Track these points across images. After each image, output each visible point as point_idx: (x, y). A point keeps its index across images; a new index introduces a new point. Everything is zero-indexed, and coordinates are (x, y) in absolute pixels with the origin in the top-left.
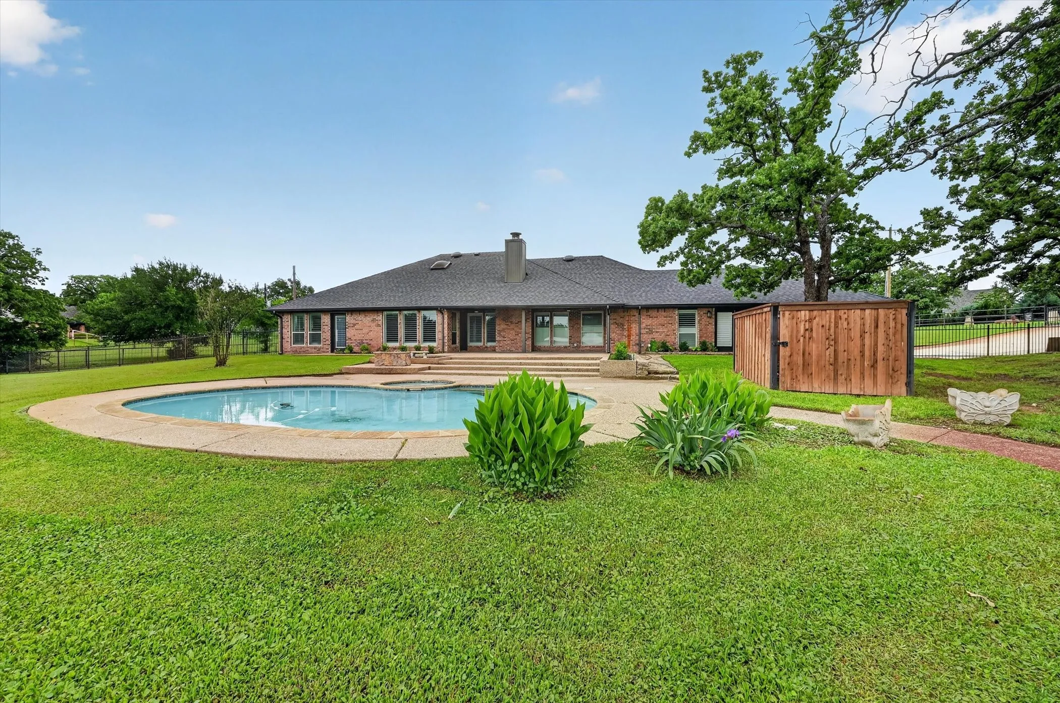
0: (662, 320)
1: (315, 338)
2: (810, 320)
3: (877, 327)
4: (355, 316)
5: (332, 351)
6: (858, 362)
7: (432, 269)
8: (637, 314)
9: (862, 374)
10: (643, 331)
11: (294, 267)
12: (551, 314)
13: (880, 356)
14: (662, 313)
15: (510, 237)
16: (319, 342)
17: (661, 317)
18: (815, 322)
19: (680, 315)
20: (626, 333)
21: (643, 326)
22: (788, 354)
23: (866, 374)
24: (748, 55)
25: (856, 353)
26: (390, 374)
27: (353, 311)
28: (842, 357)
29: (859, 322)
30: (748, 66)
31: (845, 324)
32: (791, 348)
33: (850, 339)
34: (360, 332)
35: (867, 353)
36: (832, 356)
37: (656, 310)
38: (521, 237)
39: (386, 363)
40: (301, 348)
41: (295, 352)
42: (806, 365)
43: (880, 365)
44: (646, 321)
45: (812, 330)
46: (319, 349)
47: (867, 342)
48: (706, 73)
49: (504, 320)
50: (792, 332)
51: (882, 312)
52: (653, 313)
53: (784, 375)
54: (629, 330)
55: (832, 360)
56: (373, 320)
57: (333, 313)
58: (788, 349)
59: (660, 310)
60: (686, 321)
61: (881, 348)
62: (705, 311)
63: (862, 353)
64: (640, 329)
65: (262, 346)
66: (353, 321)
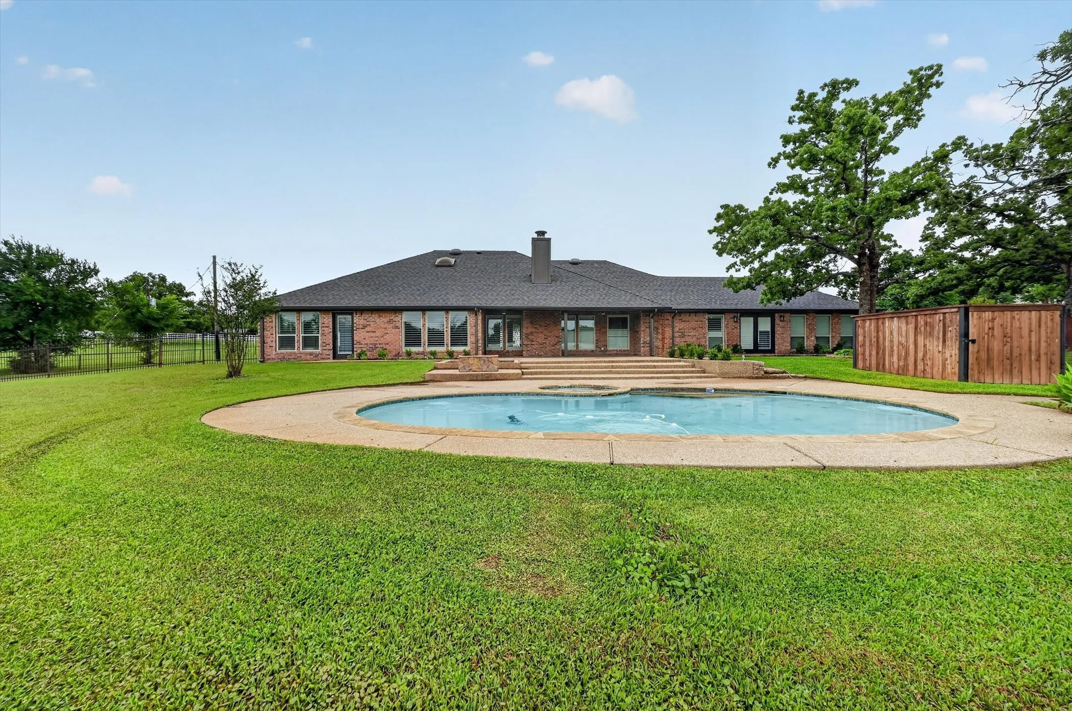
0: (694, 324)
1: (310, 342)
2: (993, 319)
3: (1040, 326)
4: (366, 316)
5: (334, 358)
6: (1027, 357)
7: (437, 266)
8: (670, 319)
9: (1030, 366)
10: (676, 335)
11: (214, 257)
12: (577, 318)
13: (1043, 350)
14: (693, 316)
15: (536, 236)
16: (316, 346)
17: (693, 322)
18: (996, 321)
19: (709, 319)
20: (660, 337)
21: (677, 329)
22: (976, 350)
23: (1033, 366)
24: (846, 81)
25: (1026, 348)
26: (488, 380)
27: (362, 310)
28: (1016, 353)
29: (1027, 321)
30: (842, 91)
31: (1018, 323)
32: (979, 345)
33: (1021, 337)
34: (373, 335)
35: (1033, 348)
36: (1009, 351)
37: (688, 314)
38: (546, 236)
39: (474, 368)
40: (291, 354)
41: (283, 359)
42: (989, 360)
43: (1043, 358)
44: (678, 325)
45: (993, 329)
46: (317, 355)
47: (1033, 339)
48: (801, 92)
49: (532, 323)
50: (979, 329)
51: (1043, 313)
52: (685, 317)
53: (972, 369)
54: (663, 334)
55: (1009, 355)
56: (390, 322)
57: (335, 312)
58: (976, 345)
59: (692, 314)
60: (714, 325)
61: (1043, 344)
62: (732, 315)
63: (1030, 350)
64: (673, 332)
65: (143, 355)
66: (362, 322)
